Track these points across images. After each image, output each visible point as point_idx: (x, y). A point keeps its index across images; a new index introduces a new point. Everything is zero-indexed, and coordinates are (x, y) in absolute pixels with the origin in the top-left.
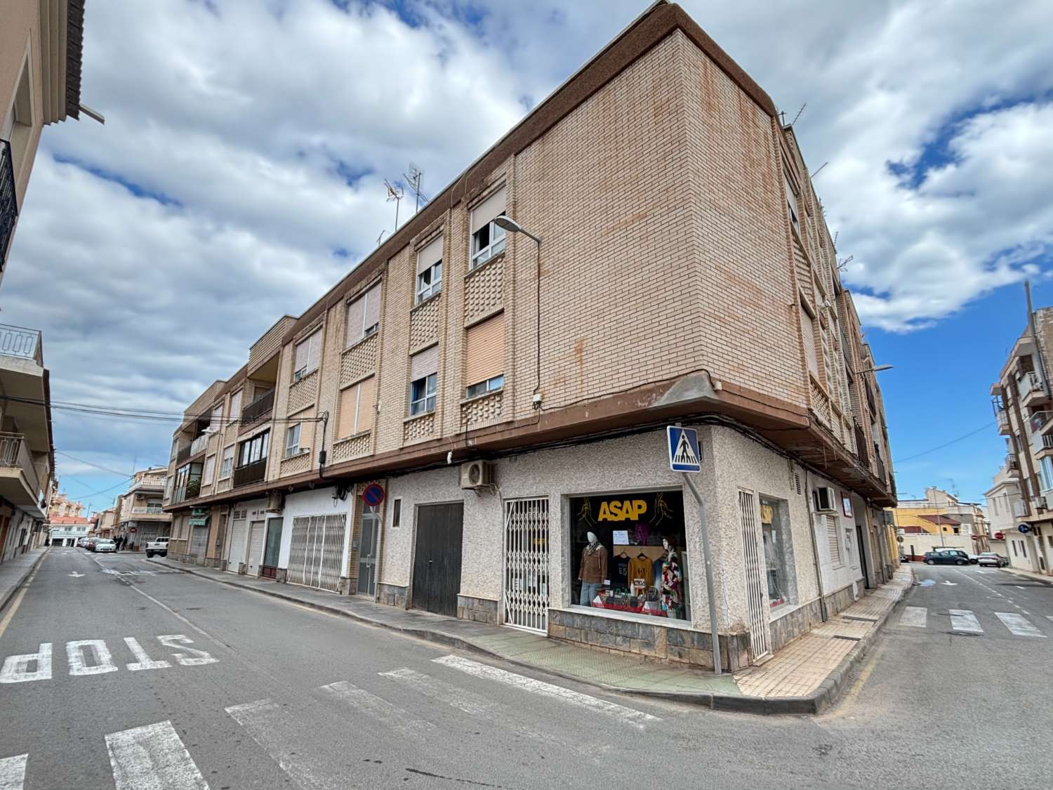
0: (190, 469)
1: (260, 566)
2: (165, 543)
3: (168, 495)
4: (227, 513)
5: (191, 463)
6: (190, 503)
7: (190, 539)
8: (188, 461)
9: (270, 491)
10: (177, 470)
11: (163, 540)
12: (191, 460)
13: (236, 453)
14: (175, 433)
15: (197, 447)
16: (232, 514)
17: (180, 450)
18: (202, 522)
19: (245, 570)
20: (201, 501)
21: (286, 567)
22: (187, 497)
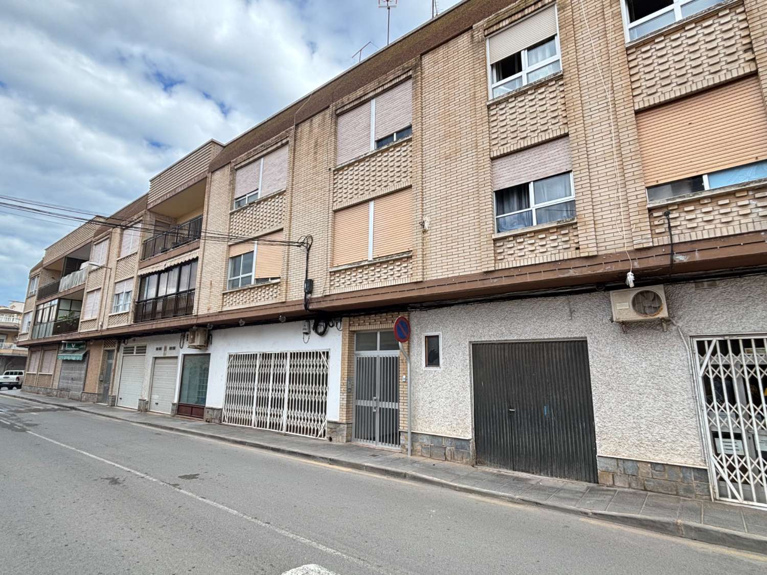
0: (59, 305)
1: (174, 404)
2: (15, 376)
3: (24, 330)
4: (115, 348)
5: (60, 299)
6: (62, 337)
7: (58, 373)
8: (56, 297)
9: (199, 325)
10: (37, 306)
11: (12, 374)
12: (60, 296)
13: (136, 287)
14: (32, 271)
15: (67, 283)
16: (122, 349)
17: (42, 286)
18: (79, 356)
19: (148, 407)
20: (78, 337)
21: (220, 407)
22: (54, 333)
